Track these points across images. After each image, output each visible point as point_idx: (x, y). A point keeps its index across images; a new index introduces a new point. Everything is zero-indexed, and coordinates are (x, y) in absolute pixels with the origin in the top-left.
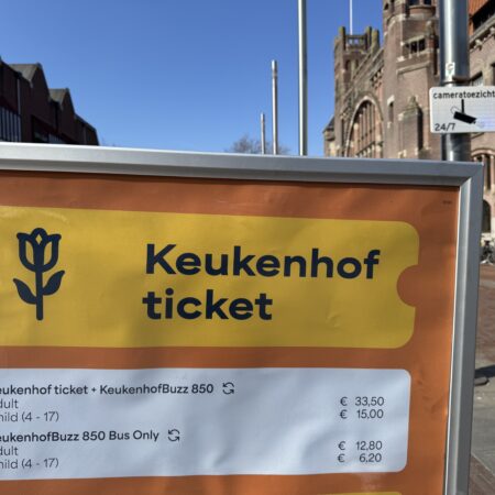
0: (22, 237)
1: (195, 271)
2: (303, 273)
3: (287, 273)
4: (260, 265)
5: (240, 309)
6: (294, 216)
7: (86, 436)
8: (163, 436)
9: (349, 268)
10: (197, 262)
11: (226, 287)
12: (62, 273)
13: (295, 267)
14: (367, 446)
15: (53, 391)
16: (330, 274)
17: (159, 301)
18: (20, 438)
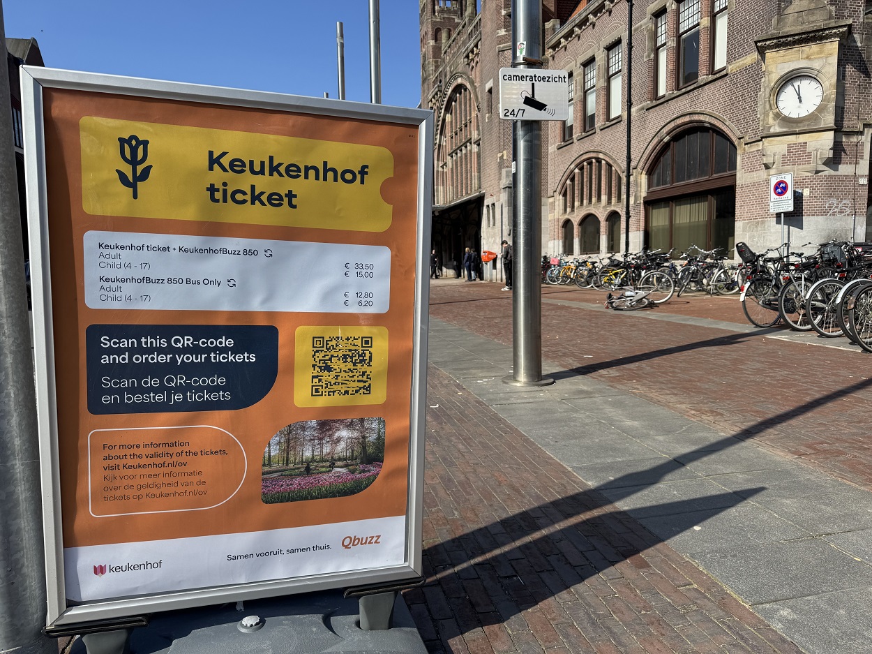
0: (122, 141)
1: (243, 171)
2: (317, 178)
3: (306, 177)
4: (288, 170)
5: (275, 200)
6: (310, 137)
7: (169, 280)
8: (224, 283)
9: (349, 176)
10: (244, 165)
11: (265, 183)
12: (151, 166)
13: (312, 173)
14: (363, 295)
15: (145, 248)
16: (336, 180)
17: (218, 190)
18: (123, 280)
